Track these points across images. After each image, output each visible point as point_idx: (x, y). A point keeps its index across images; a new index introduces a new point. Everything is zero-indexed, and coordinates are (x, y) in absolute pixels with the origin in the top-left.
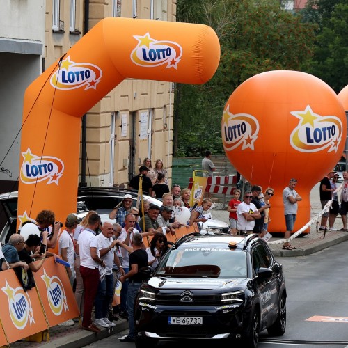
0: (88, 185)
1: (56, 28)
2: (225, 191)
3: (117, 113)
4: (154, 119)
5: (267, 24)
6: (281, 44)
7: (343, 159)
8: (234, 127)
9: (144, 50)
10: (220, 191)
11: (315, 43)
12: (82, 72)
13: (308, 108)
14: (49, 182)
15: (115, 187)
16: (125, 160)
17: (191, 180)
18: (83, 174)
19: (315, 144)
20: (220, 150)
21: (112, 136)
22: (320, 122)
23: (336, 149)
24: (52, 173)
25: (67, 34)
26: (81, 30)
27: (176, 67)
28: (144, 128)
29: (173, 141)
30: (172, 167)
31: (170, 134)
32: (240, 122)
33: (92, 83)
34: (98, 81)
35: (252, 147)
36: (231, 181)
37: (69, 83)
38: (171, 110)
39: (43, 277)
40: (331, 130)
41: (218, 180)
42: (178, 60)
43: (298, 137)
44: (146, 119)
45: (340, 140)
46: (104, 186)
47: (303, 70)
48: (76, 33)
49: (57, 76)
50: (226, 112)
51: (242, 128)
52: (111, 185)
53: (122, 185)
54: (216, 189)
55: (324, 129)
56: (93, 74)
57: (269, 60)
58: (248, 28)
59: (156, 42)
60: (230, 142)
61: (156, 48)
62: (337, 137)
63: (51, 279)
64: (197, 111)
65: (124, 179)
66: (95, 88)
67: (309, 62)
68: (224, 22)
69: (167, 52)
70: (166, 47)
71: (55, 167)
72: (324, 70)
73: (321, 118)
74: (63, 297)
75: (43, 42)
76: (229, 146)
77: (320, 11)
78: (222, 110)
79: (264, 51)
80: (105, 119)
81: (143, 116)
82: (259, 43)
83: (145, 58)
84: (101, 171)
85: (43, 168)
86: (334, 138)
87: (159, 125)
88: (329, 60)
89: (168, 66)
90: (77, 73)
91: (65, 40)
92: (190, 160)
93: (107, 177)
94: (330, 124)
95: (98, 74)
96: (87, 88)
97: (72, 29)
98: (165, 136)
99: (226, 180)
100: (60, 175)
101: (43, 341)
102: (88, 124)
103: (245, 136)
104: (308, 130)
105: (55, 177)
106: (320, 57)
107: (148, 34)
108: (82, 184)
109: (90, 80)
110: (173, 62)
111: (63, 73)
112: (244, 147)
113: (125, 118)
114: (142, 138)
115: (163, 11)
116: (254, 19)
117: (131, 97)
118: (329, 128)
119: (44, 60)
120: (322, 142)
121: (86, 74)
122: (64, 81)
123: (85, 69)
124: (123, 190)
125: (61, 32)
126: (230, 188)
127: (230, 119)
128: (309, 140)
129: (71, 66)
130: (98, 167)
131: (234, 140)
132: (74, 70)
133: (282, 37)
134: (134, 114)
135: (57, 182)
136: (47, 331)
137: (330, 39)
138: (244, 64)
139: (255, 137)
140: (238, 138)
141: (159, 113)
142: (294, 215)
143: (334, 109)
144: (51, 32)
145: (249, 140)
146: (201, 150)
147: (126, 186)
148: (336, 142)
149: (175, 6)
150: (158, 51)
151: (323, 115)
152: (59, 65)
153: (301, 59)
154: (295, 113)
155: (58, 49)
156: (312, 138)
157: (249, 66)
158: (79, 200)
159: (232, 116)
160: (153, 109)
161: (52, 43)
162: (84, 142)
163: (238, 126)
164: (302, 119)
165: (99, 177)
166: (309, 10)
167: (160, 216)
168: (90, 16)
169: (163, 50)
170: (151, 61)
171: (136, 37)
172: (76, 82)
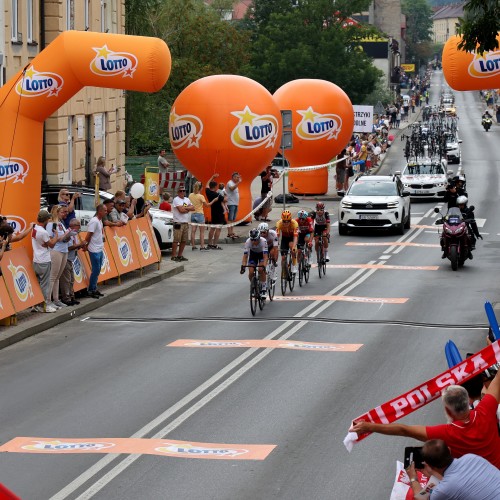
0: (49, 183)
1: (15, 40)
2: (174, 185)
3: (73, 116)
4: (107, 122)
5: (206, 33)
6: (220, 51)
7: (279, 155)
8: (181, 127)
9: (102, 61)
10: (170, 185)
11: (253, 49)
12: (45, 81)
13: (247, 108)
14: (16, 181)
15: (74, 184)
16: (82, 160)
17: (143, 176)
18: (44, 173)
19: (254, 140)
20: (168, 148)
21: (70, 138)
22: (258, 121)
23: (273, 144)
24: (18, 173)
25: (25, 45)
26: (38, 41)
27: (131, 76)
28: (98, 130)
29: (126, 141)
30: (126, 165)
31: (123, 135)
32: (186, 123)
33: (55, 91)
34: (60, 89)
35: (197, 145)
36: (179, 177)
37: (33, 91)
38: (122, 114)
39: (9, 267)
40: (268, 128)
41: (167, 176)
42: (134, 70)
43: (238, 135)
44: (100, 121)
45: (276, 136)
46: (63, 183)
47: (242, 74)
48: (34, 44)
49: (22, 84)
50: (173, 113)
51: (187, 128)
52: (70, 183)
53: (80, 183)
54: (166, 184)
55: (262, 127)
56: (55, 82)
57: (209, 66)
58: (189, 37)
59: (113, 53)
60: (177, 141)
61: (113, 59)
62: (274, 134)
63: (17, 269)
64: (146, 113)
65: (81, 176)
66: (57, 95)
67: (247, 67)
68: (168, 32)
69: (123, 63)
70: (122, 58)
71: (21, 167)
72: (262, 74)
73: (258, 117)
74: (28, 285)
75: (3, 53)
76: (176, 145)
77: (257, 20)
78: (168, 111)
79: (204, 58)
80: (63, 123)
81: (97, 119)
82: (200, 51)
83: (104, 68)
84: (60, 170)
85: (9, 169)
86: (271, 135)
87: (112, 127)
88: (265, 65)
89: (125, 76)
90: (41, 81)
91: (24, 51)
92: (142, 158)
93: (66, 175)
94: (267, 123)
95: (59, 83)
96: (50, 95)
97: (30, 41)
98: (118, 137)
99: (175, 176)
100: (25, 174)
101: (11, 325)
102: (48, 127)
103: (191, 135)
104: (247, 128)
105: (21, 177)
106: (257, 62)
107: (105, 46)
108: (44, 182)
109: (52, 88)
110: (129, 72)
111: (28, 81)
112: (190, 145)
113: (81, 121)
114: (96, 139)
115: (113, 23)
116: (194, 29)
117: (86, 102)
118: (266, 126)
119: (4, 69)
120: (260, 139)
121: (49, 83)
122: (28, 88)
123: (47, 78)
124: (81, 186)
125: (19, 43)
126: (178, 182)
127: (176, 120)
128: (249, 137)
129: (35, 75)
130: (57, 166)
131: (181, 139)
132: (38, 79)
133: (221, 44)
134: (89, 118)
135: (22, 181)
136: (14, 316)
137: (266, 45)
138: (186, 71)
139: (199, 136)
140: (184, 137)
141: (112, 116)
142: (236, 206)
143: (270, 108)
144: (10, 44)
145: (194, 139)
146: (152, 149)
147: (84, 183)
148: (273, 139)
149: (124, 18)
150: (116, 61)
151: (260, 114)
152: (23, 74)
153: (239, 64)
154: (235, 113)
155: (18, 60)
156: (251, 135)
157: (191, 72)
158: (42, 196)
159: (178, 117)
160: (106, 113)
161: (12, 53)
162: (44, 144)
163: (184, 126)
164: (241, 118)
165: (59, 176)
166: (247, 19)
167: (114, 210)
168: (46, 28)
169: (120, 61)
170: (108, 71)
171: (95, 49)
172: (39, 90)
